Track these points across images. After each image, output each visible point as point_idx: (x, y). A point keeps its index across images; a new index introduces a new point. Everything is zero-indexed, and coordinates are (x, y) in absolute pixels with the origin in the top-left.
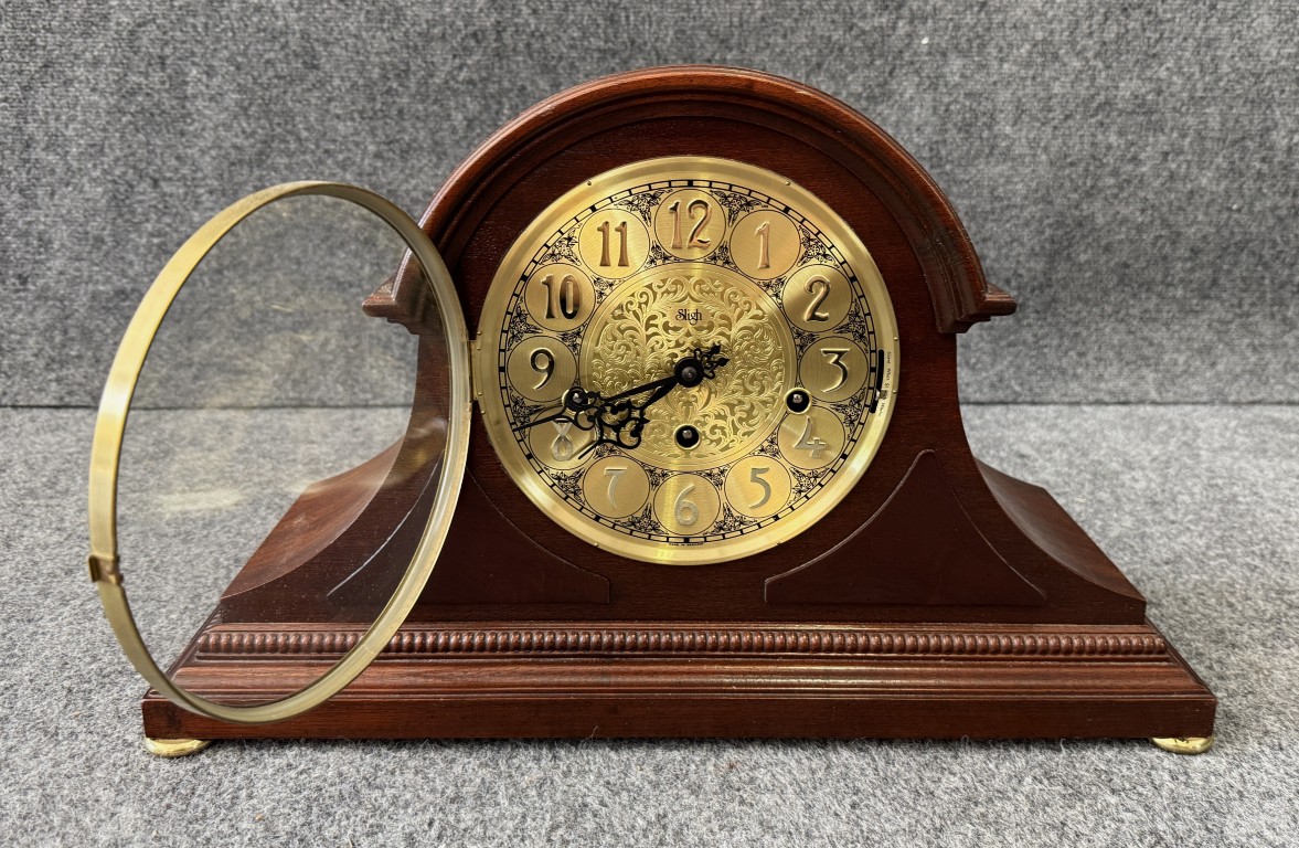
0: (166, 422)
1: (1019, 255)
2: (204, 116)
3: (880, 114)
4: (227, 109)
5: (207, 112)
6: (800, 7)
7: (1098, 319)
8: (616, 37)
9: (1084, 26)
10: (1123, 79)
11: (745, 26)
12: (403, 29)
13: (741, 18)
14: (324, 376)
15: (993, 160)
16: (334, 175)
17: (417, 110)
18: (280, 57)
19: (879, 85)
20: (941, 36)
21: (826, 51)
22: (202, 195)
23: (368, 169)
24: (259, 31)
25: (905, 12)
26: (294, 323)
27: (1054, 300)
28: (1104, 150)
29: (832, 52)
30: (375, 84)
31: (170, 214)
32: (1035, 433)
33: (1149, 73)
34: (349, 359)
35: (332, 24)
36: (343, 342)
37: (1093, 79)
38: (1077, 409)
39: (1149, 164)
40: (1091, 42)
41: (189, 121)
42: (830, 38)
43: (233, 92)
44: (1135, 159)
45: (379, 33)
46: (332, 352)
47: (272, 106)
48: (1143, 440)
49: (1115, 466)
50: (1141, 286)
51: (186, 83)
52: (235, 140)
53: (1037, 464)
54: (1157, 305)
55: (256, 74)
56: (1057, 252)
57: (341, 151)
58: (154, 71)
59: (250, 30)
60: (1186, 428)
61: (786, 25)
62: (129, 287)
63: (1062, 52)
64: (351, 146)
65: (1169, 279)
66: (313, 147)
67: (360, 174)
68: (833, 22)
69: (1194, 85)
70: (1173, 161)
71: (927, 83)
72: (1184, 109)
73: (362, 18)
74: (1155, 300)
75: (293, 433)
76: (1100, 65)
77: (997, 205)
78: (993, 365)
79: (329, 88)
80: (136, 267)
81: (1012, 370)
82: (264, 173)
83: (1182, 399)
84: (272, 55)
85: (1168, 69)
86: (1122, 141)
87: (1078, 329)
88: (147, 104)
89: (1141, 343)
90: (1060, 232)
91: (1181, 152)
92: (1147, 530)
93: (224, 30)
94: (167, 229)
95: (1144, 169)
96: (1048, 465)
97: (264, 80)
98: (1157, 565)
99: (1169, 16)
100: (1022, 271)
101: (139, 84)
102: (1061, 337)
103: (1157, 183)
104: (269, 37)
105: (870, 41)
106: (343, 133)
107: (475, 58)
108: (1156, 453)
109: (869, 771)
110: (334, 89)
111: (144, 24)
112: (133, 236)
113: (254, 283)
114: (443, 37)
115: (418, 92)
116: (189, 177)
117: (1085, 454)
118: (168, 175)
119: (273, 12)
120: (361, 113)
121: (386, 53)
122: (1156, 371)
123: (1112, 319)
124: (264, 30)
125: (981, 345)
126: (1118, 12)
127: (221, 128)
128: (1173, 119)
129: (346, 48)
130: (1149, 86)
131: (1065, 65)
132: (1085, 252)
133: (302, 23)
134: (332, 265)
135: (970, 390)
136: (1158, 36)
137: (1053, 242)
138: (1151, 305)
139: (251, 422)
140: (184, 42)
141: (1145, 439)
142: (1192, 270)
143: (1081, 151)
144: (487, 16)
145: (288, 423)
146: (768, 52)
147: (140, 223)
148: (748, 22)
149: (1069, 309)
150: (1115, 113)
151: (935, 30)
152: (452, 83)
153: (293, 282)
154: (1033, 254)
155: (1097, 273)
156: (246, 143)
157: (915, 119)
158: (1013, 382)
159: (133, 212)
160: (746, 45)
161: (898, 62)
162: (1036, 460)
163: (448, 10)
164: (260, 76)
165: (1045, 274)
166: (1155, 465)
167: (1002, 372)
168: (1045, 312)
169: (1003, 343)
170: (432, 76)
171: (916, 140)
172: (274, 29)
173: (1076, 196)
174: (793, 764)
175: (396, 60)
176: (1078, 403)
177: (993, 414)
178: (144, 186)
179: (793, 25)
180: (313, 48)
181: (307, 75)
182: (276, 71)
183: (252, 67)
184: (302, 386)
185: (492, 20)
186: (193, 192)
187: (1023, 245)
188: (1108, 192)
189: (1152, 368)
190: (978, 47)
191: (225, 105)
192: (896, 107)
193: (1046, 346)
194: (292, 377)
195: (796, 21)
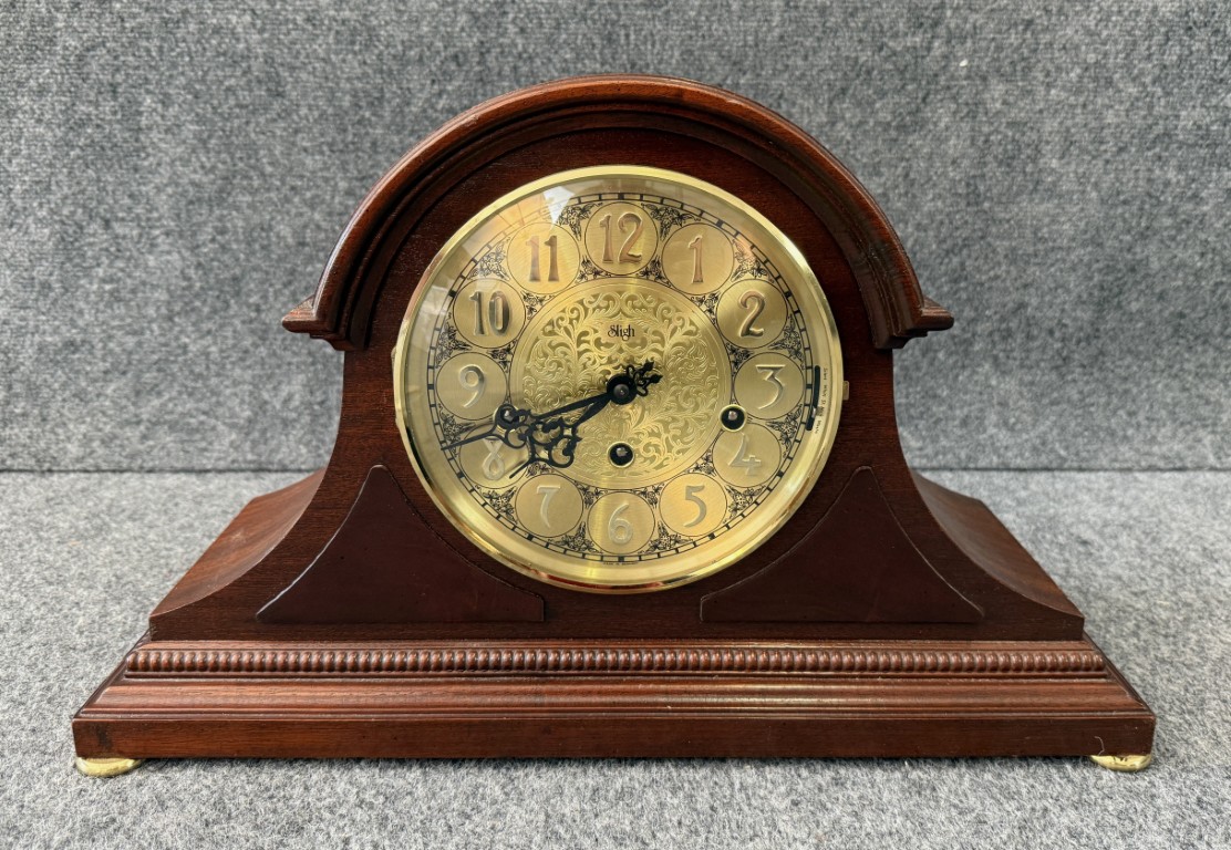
0: (108, 488)
1: (1064, 303)
2: (160, 151)
3: (911, 146)
4: (184, 142)
5: (163, 145)
6: (824, 25)
7: (1150, 374)
8: (613, 58)
9: (1142, 48)
10: (1186, 108)
11: (761, 47)
12: (376, 52)
13: (757, 37)
14: (286, 435)
15: (1037, 197)
16: (301, 215)
17: (392, 143)
18: (242, 83)
19: (911, 113)
20: (981, 58)
21: (852, 75)
22: (157, 236)
23: (339, 208)
24: (218, 54)
25: (942, 30)
26: (254, 377)
27: (1102, 353)
28: (1161, 187)
29: (858, 76)
30: (346, 113)
31: (123, 257)
32: (1095, 511)
33: (1214, 101)
34: (315, 417)
35: (298, 46)
36: (308, 397)
37: (1151, 107)
38: (1129, 477)
39: (1212, 202)
40: (1149, 66)
41: (143, 155)
42: (857, 58)
43: (191, 122)
44: (1197, 198)
45: (350, 56)
46: (295, 410)
47: (233, 138)
48: (1215, 518)
49: (1194, 555)
50: (1197, 338)
51: (140, 113)
52: (193, 176)
53: (1104, 554)
54: (1214, 359)
55: (215, 102)
56: (1106, 300)
57: (309, 189)
58: (105, 100)
59: (208, 54)
61: (808, 44)
62: (79, 338)
63: (1117, 76)
64: (320, 182)
66: (278, 183)
67: (330, 214)
68: (860, 41)
71: (965, 111)
73: (331, 39)
74: (1211, 353)
76: (1159, 91)
77: (1040, 247)
78: (1034, 426)
79: (295, 117)
80: (87, 317)
81: (1055, 432)
82: (225, 212)
84: (232, 82)
86: (1181, 177)
87: (1129, 385)
88: (98, 137)
89: (1197, 400)
90: (1110, 278)
93: (181, 55)
94: (120, 274)
95: (1205, 208)
96: (1116, 553)
97: (225, 108)
100: (1067, 321)
101: (89, 115)
102: (1110, 394)
103: (1219, 225)
104: (230, 61)
105: (901, 64)
106: (311, 168)
107: (456, 83)
110: (301, 118)
111: (93, 48)
112: (82, 282)
113: (209, 332)
114: (421, 60)
115: (393, 122)
116: (144, 217)
117: (1156, 540)
118: (120, 215)
119: (233, 34)
120: (331, 145)
121: (358, 78)
122: (1213, 432)
123: (1165, 374)
124: (224, 54)
125: (1020, 403)
126: (1182, 32)
127: (178, 163)
129: (313, 73)
130: (1214, 115)
131: (1120, 91)
132: (1137, 299)
133: (265, 46)
135: (1010, 454)
137: (1102, 288)
138: (1208, 359)
139: (201, 489)
140: (137, 68)
143: (1135, 187)
144: (470, 36)
146: (786, 76)
147: (91, 267)
148: (764, 41)
149: (1118, 363)
150: (1175, 146)
151: (975, 51)
152: (430, 111)
153: (253, 332)
154: (1080, 301)
155: (1150, 323)
156: (205, 179)
157: (951, 151)
158: (1057, 445)
159: (83, 256)
160: (762, 69)
161: (933, 87)
162: (1101, 548)
163: (426, 29)
164: (220, 105)
165: (1092, 324)
167: (1045, 433)
168: (1092, 367)
169: (1046, 401)
170: (408, 104)
171: (951, 174)
172: (234, 53)
173: (1128, 238)
175: (368, 87)
176: (1129, 470)
177: (1038, 482)
178: (95, 227)
179: (816, 44)
180: (278, 74)
181: (271, 104)
182: (237, 99)
183: (212, 95)
184: (262, 448)
185: (475, 40)
186: (148, 233)
187: (1068, 291)
188: (1165, 234)
189: (1210, 429)
190: (1023, 70)
191: (183, 137)
192: (929, 137)
193: (1093, 405)
194: (251, 437)
195: (819, 39)
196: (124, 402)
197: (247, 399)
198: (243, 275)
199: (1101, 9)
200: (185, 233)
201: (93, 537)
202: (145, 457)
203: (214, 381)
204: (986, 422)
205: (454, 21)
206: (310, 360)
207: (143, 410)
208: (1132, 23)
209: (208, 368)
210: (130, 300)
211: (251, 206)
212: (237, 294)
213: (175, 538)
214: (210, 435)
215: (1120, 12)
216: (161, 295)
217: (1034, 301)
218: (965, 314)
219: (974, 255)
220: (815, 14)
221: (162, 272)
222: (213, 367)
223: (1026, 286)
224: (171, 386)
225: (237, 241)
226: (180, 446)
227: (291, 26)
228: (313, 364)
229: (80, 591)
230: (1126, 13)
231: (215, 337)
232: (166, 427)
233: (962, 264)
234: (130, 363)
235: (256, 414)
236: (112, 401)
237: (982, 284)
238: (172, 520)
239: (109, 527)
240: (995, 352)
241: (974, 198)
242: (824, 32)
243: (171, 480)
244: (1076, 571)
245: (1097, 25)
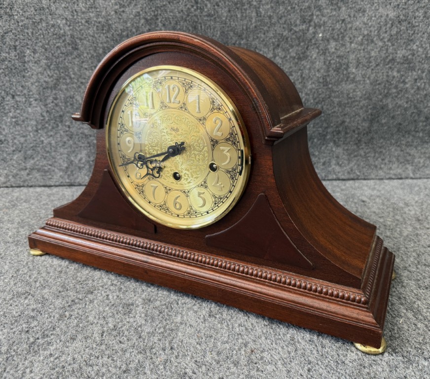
0: (16, 192)
1: (358, 120)
2: (33, 70)
3: (303, 65)
4: (41, 66)
5: (34, 68)
6: (270, 22)
7: (389, 145)
9: (384, 29)
10: (399, 50)
11: (248, 30)
12: (111, 33)
13: (247, 27)
14: (80, 173)
15: (348, 83)
18: (62, 45)
19: (302, 53)
20: (327, 33)
21: (281, 40)
22: (32, 101)
24: (54, 35)
25: (312, 23)
26: (68, 152)
28: (392, 78)
29: (283, 40)
31: (19, 109)
32: (368, 192)
33: (409, 47)
35: (83, 31)
36: (88, 159)
37: (387, 50)
38: (382, 181)
39: (409, 84)
40: (386, 35)
41: (26, 71)
42: (282, 34)
43: (44, 59)
44: (404, 82)
45: (102, 35)
46: (83, 163)
47: (60, 65)
48: (410, 194)
49: (401, 205)
50: (406, 132)
51: (25, 56)
52: (45, 79)
53: (370, 205)
54: (412, 140)
55: (53, 52)
56: (373, 119)
58: (12, 51)
59: (50, 34)
60: (426, 188)
61: (265, 29)
62: (3, 139)
63: (375, 39)
65: (417, 129)
66: (76, 81)
68: (284, 28)
69: (427, 52)
70: (419, 82)
71: (321, 52)
72: (423, 62)
73: (95, 29)
74: (411, 137)
75: (67, 197)
76: (390, 44)
77: (350, 100)
78: (348, 164)
79: (82, 57)
80: (6, 131)
81: (356, 167)
83: (422, 177)
84: (59, 44)
85: (417, 45)
86: (399, 75)
87: (382, 150)
88: (9, 65)
89: (406, 155)
90: (375, 111)
91: (421, 78)
92: (418, 232)
93: (40, 35)
94: (18, 115)
95: (407, 86)
96: (374, 205)
97: (56, 54)
98: (425, 247)
99: (417, 24)
100: (360, 127)
101: (6, 57)
102: (375, 153)
103: (412, 91)
104: (58, 37)
105: (298, 36)
108: (417, 199)
109: (315, 352)
110: (84, 57)
111: (7, 33)
112: (4, 118)
113: (51, 136)
116: (27, 94)
117: (388, 200)
118: (18, 93)
119: (59, 27)
121: (105, 43)
122: (412, 166)
123: (395, 146)
124: (56, 34)
125: (343, 157)
126: (397, 23)
127: (39, 74)
128: (419, 65)
129: (89, 41)
130: (409, 52)
131: (376, 44)
132: (384, 119)
133: (71, 31)
134: (83, 128)
135: (340, 174)
136: (413, 32)
137: (372, 115)
138: (410, 140)
139: (50, 192)
140: (24, 40)
141: (411, 193)
142: (426, 126)
143: (383, 79)
144: (145, 27)
145: (66, 193)
146: (257, 40)
147: (7, 113)
148: (249, 28)
149: (378, 142)
150: (396, 64)
151: (324, 31)
153: (67, 135)
154: (364, 120)
155: (389, 127)
156: (49, 80)
157: (317, 67)
158: (356, 171)
159: (4, 109)
160: (249, 37)
161: (310, 44)
162: (369, 203)
163: (129, 25)
164: (55, 53)
165: (369, 128)
166: (417, 204)
167: (352, 167)
168: (369, 143)
169: (352, 156)
171: (317, 75)
172: (59, 34)
173: (380, 97)
174: (280, 349)
175: (109, 46)
176: (382, 179)
177: (349, 184)
178: (9, 98)
179: (268, 29)
180: (76, 41)
181: (73, 52)
182: (61, 51)
183: (51, 49)
184: (72, 177)
185: (147, 28)
186: (29, 100)
187: (360, 116)
188: (393, 95)
189: (411, 164)
190: (342, 37)
191: (41, 65)
192: (309, 62)
193: (369, 157)
194: (68, 174)
195: (269, 27)
196: (20, 162)
197: (66, 160)
198: (64, 114)
199: (368, 15)
200: (42, 100)
201: (12, 208)
202: (29, 181)
203: (53, 154)
204: (332, 164)
205: (139, 22)
206: (88, 145)
207: (28, 164)
208: (379, 20)
209: (51, 149)
210: (22, 124)
211: (67, 89)
212: (61, 122)
213: (41, 208)
214: (52, 173)
215: (375, 16)
216: (33, 123)
217: (348, 120)
218: (324, 125)
219: (326, 104)
220: (267, 18)
221: (34, 113)
222: (53, 148)
223: (345, 115)
224: (37, 155)
225: (61, 102)
226: (41, 177)
227: (80, 24)
228: (90, 146)
229: (9, 225)
230: (377, 17)
231: (53, 138)
232: (36, 171)
233: (322, 107)
234: (22, 148)
235: (69, 165)
236: (16, 162)
237: (329, 115)
238: (40, 202)
239: (17, 205)
240: (334, 139)
241: (326, 84)
242: (271, 25)
243: (38, 189)
244: (360, 210)
245: (367, 21)
